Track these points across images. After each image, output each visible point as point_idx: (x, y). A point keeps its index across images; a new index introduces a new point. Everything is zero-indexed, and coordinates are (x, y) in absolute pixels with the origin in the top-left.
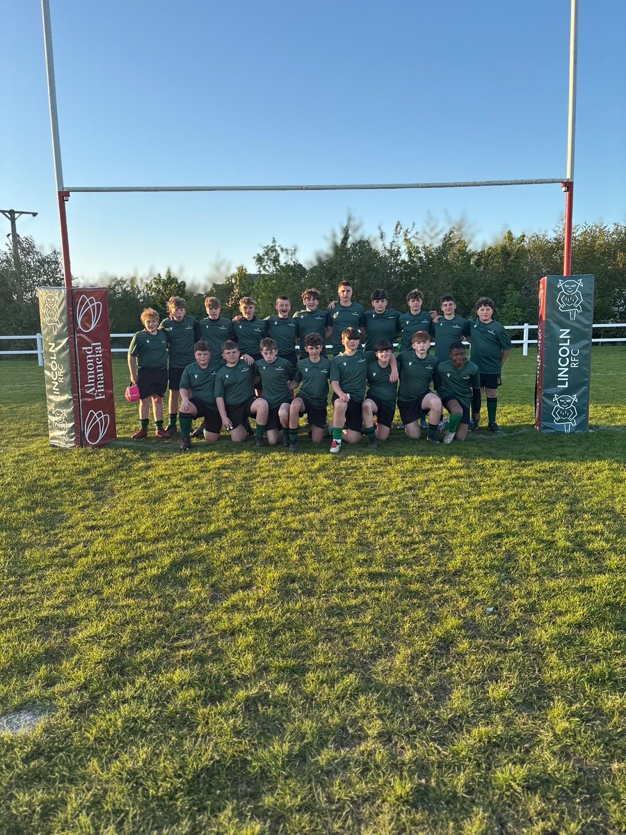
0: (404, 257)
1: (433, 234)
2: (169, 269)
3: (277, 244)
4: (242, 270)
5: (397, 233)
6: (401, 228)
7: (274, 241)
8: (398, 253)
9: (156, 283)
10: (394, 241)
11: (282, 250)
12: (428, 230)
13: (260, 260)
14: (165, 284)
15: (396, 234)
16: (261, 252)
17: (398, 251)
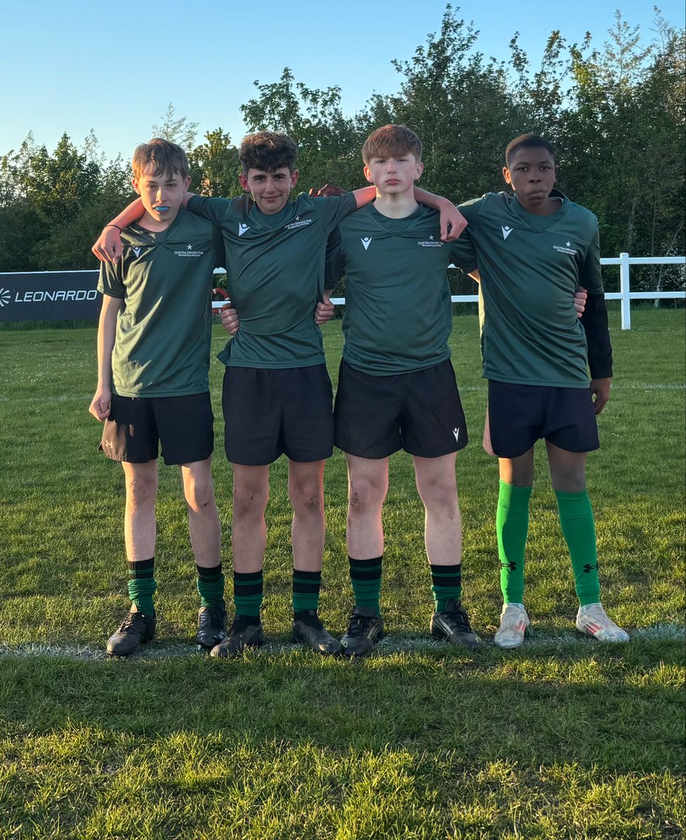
0: (569, 104)
1: (628, 57)
2: (65, 138)
3: (293, 82)
4: (217, 138)
5: (551, 55)
6: (560, 46)
7: (287, 75)
8: (555, 97)
9: (36, 168)
10: (543, 73)
11: (305, 93)
12: (617, 49)
13: (254, 113)
14: (54, 170)
15: (550, 57)
16: (258, 98)
17: (554, 93)
